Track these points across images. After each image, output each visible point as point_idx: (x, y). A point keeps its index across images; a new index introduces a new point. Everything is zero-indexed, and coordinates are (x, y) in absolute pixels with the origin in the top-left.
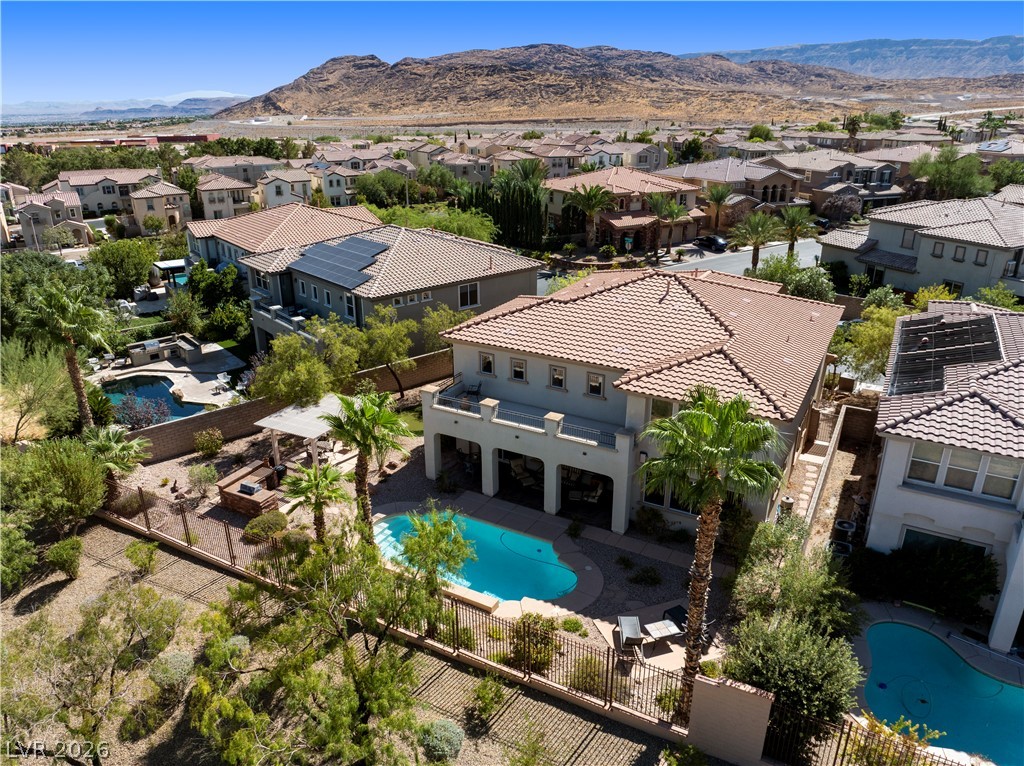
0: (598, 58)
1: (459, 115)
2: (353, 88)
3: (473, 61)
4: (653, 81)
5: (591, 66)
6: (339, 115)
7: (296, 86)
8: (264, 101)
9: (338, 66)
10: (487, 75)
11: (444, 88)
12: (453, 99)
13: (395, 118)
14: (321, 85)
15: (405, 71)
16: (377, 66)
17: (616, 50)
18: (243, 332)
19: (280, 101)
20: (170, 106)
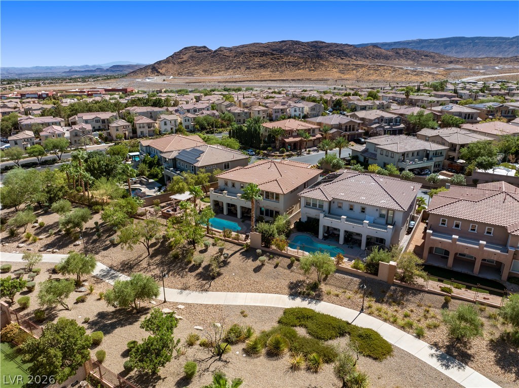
0: (316, 47)
1: (246, 76)
2: (195, 62)
3: (253, 49)
4: (342, 59)
5: (312, 51)
6: (188, 76)
7: (167, 61)
8: (152, 69)
9: (188, 51)
10: (260, 57)
11: (239, 63)
12: (243, 68)
13: (215, 78)
14: (179, 60)
15: (220, 54)
16: (206, 52)
17: (325, 43)
18: (160, 176)
19: (159, 68)
20: (105, 69)
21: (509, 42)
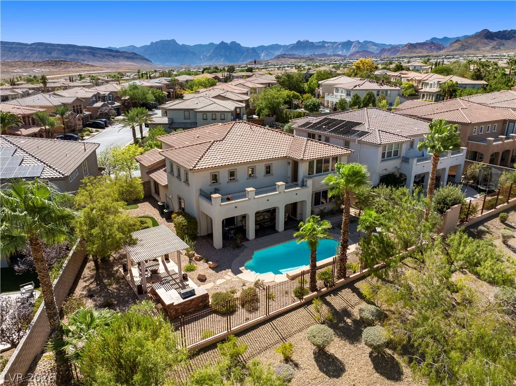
21: (29, 48)
